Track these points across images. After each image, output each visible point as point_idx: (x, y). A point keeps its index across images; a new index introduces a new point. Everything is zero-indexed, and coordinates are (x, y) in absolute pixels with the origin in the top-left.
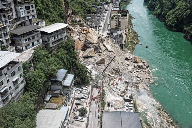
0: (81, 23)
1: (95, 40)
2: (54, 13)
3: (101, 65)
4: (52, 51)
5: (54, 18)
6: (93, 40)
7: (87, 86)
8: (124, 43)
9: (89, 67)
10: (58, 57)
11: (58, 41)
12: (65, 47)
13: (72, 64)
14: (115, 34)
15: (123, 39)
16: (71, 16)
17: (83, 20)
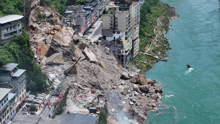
0: (53, 19)
1: (67, 42)
2: (10, 3)
3: (71, 75)
4: (3, 44)
5: (9, 10)
6: (63, 41)
7: (43, 94)
8: (124, 54)
9: (52, 76)
10: (9, 50)
11: (11, 34)
12: (19, 41)
13: (26, 63)
14: (109, 39)
15: (123, 47)
16: (38, 8)
17: (57, 14)
